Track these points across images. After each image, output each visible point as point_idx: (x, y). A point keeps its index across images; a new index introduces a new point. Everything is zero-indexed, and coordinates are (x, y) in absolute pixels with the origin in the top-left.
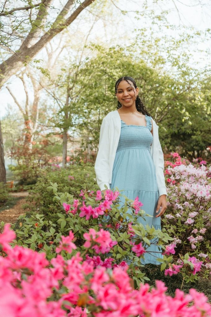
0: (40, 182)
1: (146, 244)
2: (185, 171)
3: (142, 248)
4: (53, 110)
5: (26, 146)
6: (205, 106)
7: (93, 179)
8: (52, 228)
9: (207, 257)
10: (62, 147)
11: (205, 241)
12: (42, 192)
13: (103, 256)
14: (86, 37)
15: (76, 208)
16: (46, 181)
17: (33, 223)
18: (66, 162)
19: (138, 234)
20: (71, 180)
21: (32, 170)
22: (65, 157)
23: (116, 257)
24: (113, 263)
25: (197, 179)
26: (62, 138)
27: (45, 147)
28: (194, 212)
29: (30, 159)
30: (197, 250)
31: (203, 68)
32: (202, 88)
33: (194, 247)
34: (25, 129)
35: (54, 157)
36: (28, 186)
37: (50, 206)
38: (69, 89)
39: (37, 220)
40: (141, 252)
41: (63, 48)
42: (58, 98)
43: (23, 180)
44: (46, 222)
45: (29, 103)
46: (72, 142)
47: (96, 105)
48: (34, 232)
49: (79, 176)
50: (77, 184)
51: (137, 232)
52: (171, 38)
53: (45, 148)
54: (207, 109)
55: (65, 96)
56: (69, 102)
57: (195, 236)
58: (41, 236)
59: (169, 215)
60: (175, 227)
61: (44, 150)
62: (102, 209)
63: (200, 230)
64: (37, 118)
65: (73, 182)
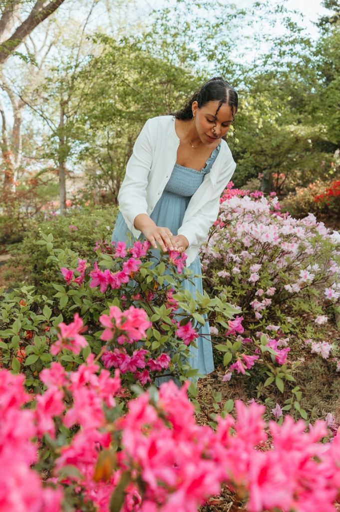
0: (28, 237)
1: (198, 322)
2: (239, 207)
3: (192, 330)
4: (42, 136)
5: (6, 188)
6: (255, 118)
7: (106, 228)
8: (46, 306)
9: (279, 330)
10: (60, 187)
11: (274, 306)
12: (31, 252)
13: (131, 347)
14: (82, 28)
15: (83, 274)
16: (37, 236)
17: (17, 300)
18: (65, 207)
19: (183, 308)
20: (73, 231)
21: (18, 221)
22: (63, 201)
23: (151, 347)
24: (147, 357)
25: (256, 217)
26: (58, 174)
27: (34, 188)
28: (256, 265)
29: (13, 206)
30: (264, 321)
31: (251, 63)
32: (251, 91)
33: (258, 316)
34: (4, 163)
35: (48, 202)
36: (12, 245)
37: (45, 272)
38: (64, 104)
39: (23, 296)
40: (192, 337)
41: (51, 45)
42: (49, 118)
43: (5, 238)
44: (38, 298)
45: (7, 127)
46: (73, 180)
47: (104, 122)
48: (18, 315)
49: (85, 225)
50: (83, 237)
51: (183, 305)
52: (205, 22)
53: (33, 190)
54: (258, 121)
55: (59, 113)
56: (65, 122)
57: (260, 300)
58: (30, 319)
59: (223, 272)
60: (230, 288)
61: (33, 192)
62: (126, 273)
63: (266, 291)
64: (21, 147)
65: (76, 234)
